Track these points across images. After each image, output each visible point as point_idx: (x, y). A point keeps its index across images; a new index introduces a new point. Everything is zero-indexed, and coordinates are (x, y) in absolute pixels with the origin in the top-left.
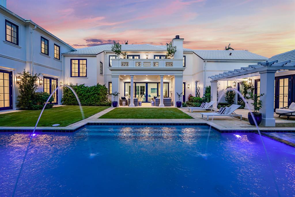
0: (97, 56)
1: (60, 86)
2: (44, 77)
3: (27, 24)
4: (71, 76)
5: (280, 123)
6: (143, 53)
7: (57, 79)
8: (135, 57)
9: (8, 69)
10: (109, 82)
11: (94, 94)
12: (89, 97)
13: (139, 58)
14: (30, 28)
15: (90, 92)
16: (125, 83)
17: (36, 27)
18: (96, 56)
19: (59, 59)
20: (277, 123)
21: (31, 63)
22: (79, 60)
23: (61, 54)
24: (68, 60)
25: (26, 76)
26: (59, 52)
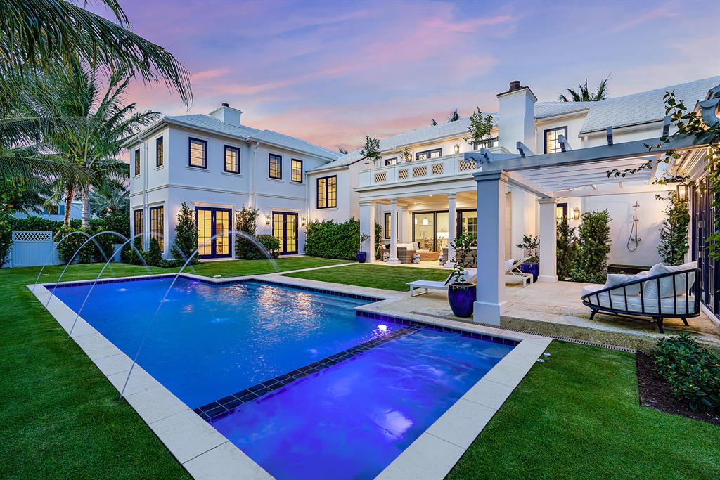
0: (349, 167)
1: (303, 225)
2: (274, 213)
3: (249, 143)
4: (318, 208)
5: (514, 319)
6: (448, 142)
7: (297, 215)
8: (433, 155)
9: (227, 206)
10: (386, 214)
11: (343, 238)
12: (336, 243)
13: (440, 155)
14: (253, 147)
15: (338, 234)
16: (414, 213)
17: (258, 144)
18: (348, 169)
19: (302, 182)
20: (506, 317)
21: (253, 194)
22: (327, 178)
23: (303, 172)
24: (313, 179)
25: (244, 213)
26: (300, 170)
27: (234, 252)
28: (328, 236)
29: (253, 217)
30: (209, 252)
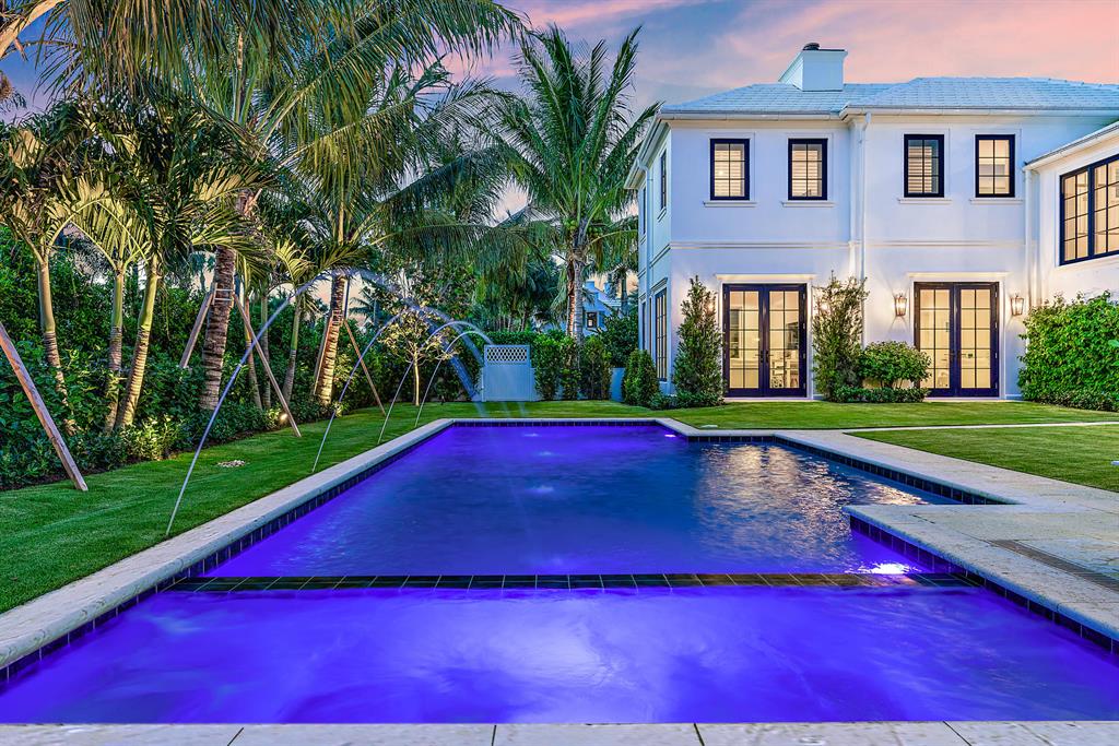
1: (1014, 315)
2: (919, 286)
3: (848, 122)
4: (1062, 262)
7: (993, 287)
9: (795, 278)
14: (858, 128)
17: (870, 116)
19: (1011, 195)
22: (1091, 169)
23: (1017, 165)
24: (1048, 179)
26: (1006, 162)
27: (811, 385)
28: (1087, 345)
29: (853, 298)
30: (753, 382)
